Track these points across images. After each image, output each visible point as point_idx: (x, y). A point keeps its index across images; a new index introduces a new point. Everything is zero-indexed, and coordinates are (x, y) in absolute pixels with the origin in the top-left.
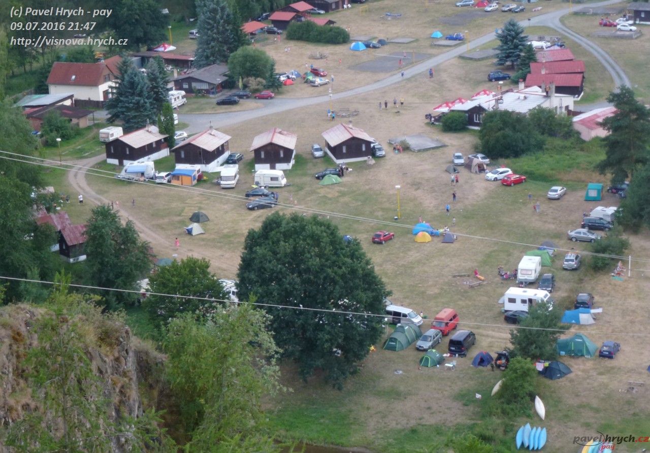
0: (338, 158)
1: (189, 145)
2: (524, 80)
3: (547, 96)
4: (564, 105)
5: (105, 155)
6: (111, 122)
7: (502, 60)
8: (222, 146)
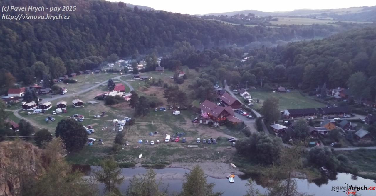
0: (76, 106)
1: (42, 105)
2: (113, 89)
3: (118, 92)
4: (122, 94)
5: (22, 108)
6: (23, 101)
7: (109, 85)
8: (50, 105)
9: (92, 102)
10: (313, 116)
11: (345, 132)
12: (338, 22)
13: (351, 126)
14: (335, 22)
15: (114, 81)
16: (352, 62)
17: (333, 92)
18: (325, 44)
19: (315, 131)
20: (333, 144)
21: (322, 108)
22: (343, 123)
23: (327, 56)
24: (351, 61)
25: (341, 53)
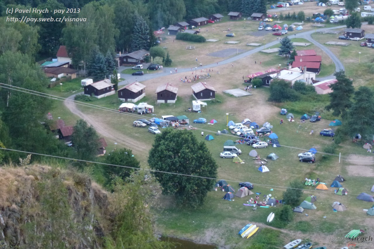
0: (198, 98)
1: (125, 89)
2: (291, 64)
3: (303, 73)
4: (310, 77)
5: (83, 93)
7: (281, 53)
9: (237, 92)
15: (295, 44)
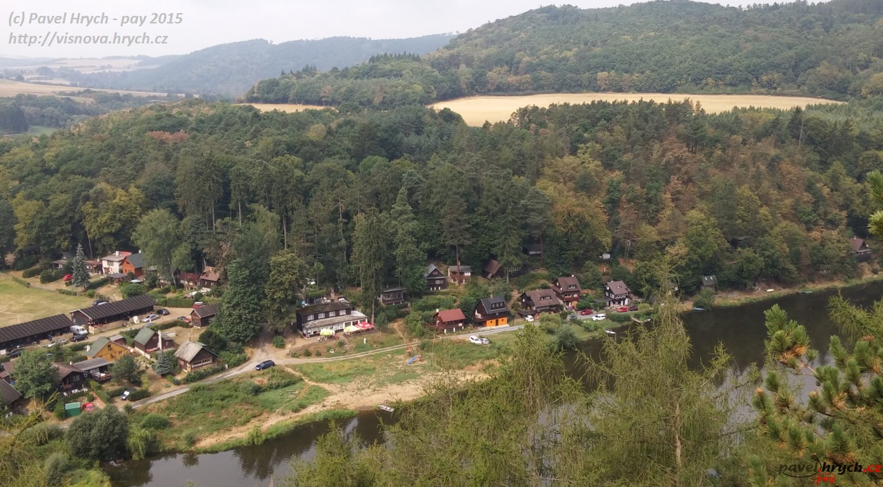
10: (61, 335)
11: (151, 357)
12: (85, 91)
13: (162, 339)
14: (76, 89)
16: (138, 187)
17: (105, 264)
18: (62, 146)
19: (74, 374)
20: (127, 393)
21: (82, 310)
22: (143, 337)
23: (71, 177)
24: (132, 185)
25: (106, 168)
